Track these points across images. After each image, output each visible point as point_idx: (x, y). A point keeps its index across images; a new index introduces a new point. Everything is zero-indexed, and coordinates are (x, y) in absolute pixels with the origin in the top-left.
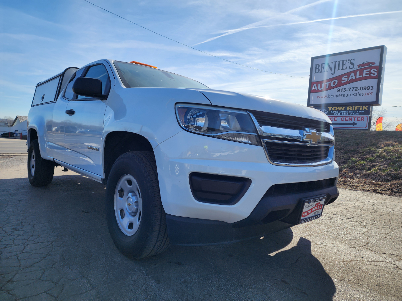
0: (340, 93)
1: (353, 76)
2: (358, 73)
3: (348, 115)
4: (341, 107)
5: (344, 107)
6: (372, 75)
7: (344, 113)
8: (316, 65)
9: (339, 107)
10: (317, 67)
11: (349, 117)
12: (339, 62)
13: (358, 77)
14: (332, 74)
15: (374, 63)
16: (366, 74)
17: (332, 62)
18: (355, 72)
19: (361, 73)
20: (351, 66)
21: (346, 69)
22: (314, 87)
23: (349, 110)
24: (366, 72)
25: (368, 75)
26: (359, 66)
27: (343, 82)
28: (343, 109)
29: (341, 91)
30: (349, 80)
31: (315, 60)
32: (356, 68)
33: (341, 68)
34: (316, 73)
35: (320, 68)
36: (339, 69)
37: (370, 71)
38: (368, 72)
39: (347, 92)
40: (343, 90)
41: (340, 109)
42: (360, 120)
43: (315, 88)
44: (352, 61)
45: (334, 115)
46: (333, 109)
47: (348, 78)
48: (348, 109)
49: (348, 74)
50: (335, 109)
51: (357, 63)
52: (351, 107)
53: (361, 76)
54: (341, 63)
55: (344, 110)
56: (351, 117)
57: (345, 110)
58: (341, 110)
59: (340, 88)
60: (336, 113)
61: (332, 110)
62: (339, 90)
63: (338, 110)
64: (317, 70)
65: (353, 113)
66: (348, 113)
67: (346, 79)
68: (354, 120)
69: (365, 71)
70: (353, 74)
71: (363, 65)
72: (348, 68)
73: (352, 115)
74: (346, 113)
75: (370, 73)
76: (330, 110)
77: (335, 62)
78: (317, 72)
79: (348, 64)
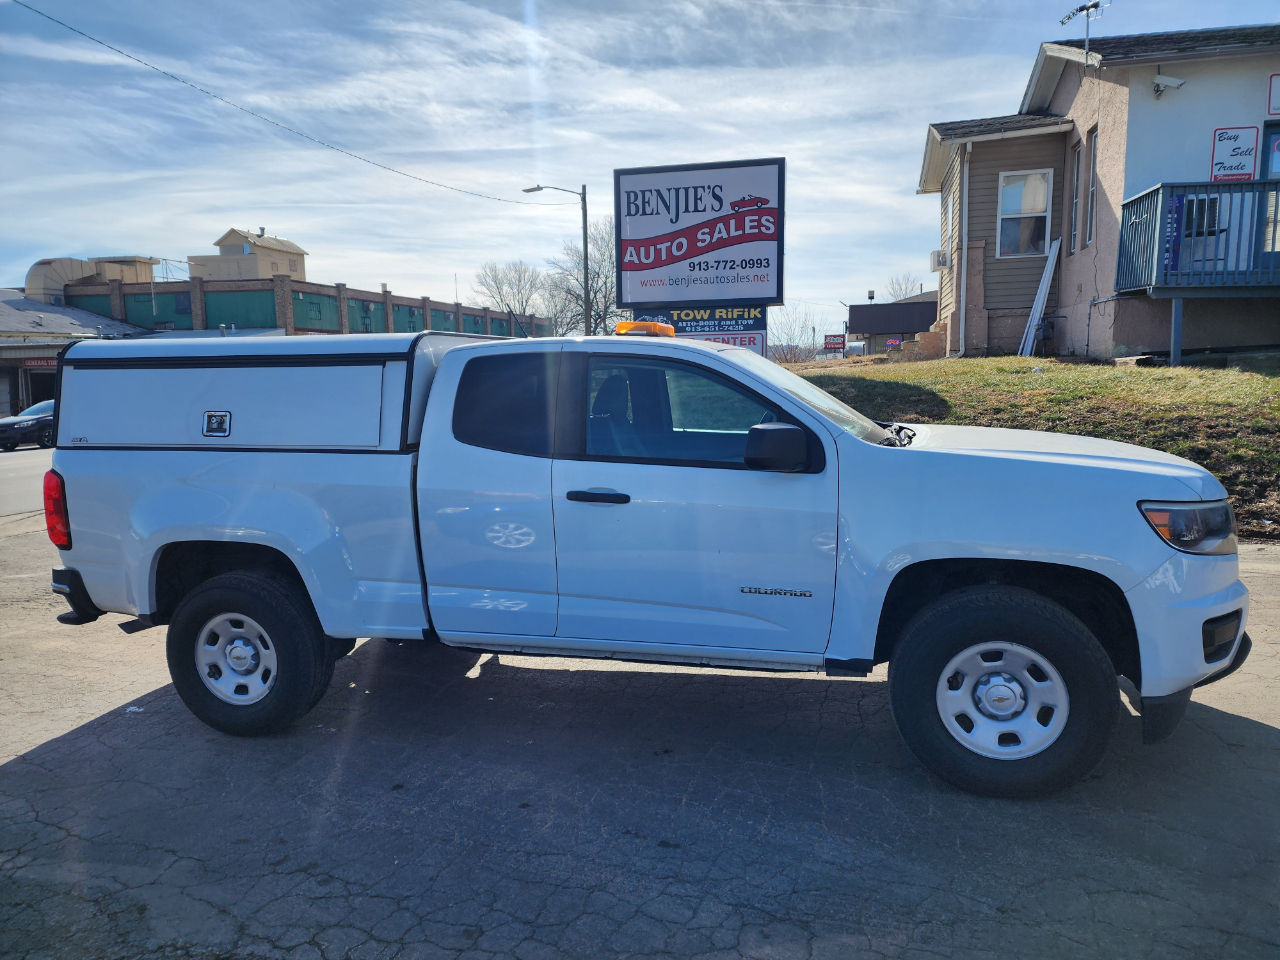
0: (697, 273)
1: (721, 232)
2: (732, 223)
3: (720, 330)
4: (702, 312)
5: (708, 311)
6: (763, 229)
7: (709, 326)
8: (628, 193)
9: (696, 312)
10: (632, 200)
12: (687, 189)
13: (733, 233)
14: (671, 221)
15: (767, 202)
16: (751, 227)
17: (669, 190)
18: (725, 220)
19: (740, 226)
20: (717, 205)
21: (704, 210)
22: (628, 254)
23: (721, 317)
24: (751, 221)
25: (756, 231)
26: (733, 205)
27: (700, 244)
28: (706, 317)
29: (697, 267)
30: (714, 240)
31: (622, 178)
32: (727, 210)
33: (691, 207)
34: (629, 214)
35: (639, 202)
36: (687, 210)
37: (759, 221)
38: (756, 224)
39: (712, 273)
40: (703, 266)
41: (699, 317)
42: (747, 342)
43: (632, 259)
44: (717, 190)
45: (686, 331)
46: (683, 316)
47: (711, 234)
48: (717, 317)
49: (711, 225)
50: (687, 315)
51: (730, 197)
52: (724, 311)
53: (740, 232)
54: (691, 192)
55: (708, 320)
56: (726, 337)
57: (712, 317)
58: (702, 319)
59: (695, 260)
60: (691, 326)
61: (680, 319)
62: (692, 267)
63: (695, 319)
64: (633, 207)
65: (729, 326)
66: (719, 326)
67: (708, 238)
69: (747, 219)
70: (721, 226)
71: (742, 203)
72: (709, 208)
73: (728, 330)
74: (715, 326)
75: (760, 225)
76: (675, 318)
77: (677, 190)
78: (633, 211)
79: (707, 199)
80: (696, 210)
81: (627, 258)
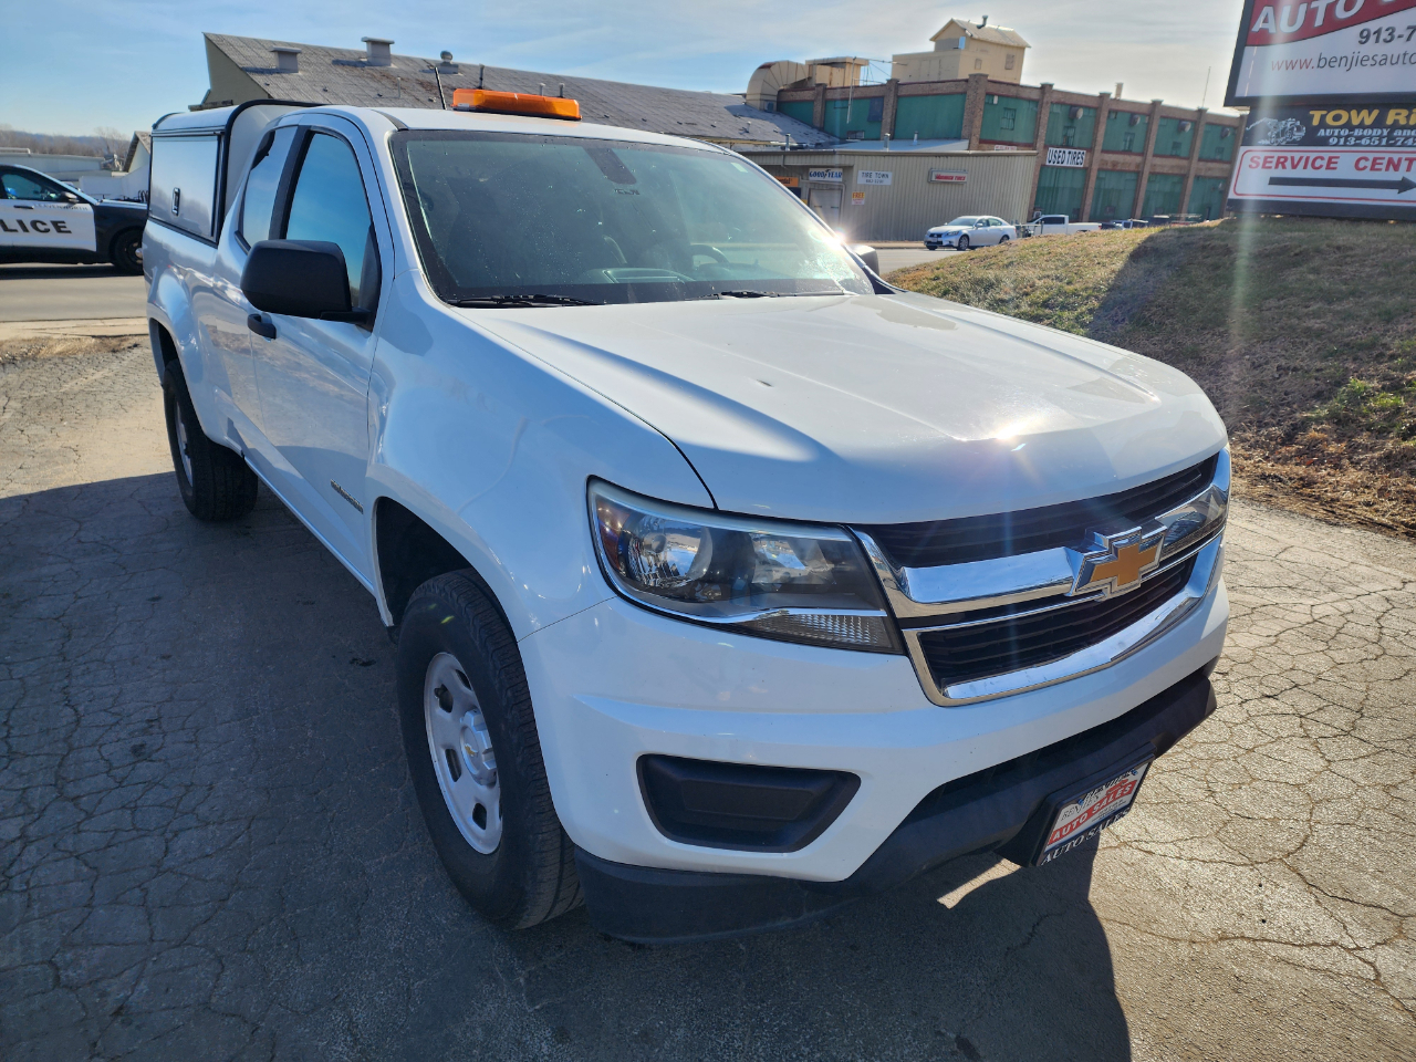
0: (1371, 48)
3: (1388, 145)
4: (1364, 113)
5: (1375, 113)
7: (1371, 137)
9: (1354, 113)
11: (1387, 156)
22: (1262, 18)
23: (1396, 126)
27: (1385, 1)
28: (1368, 122)
29: (1373, 38)
39: (1397, 47)
40: (1384, 35)
41: (1355, 122)
43: (1266, 26)
45: (1327, 144)
46: (1329, 120)
48: (1389, 121)
50: (1337, 118)
52: (1405, 112)
55: (1372, 127)
56: (1396, 157)
57: (1379, 123)
58: (1362, 126)
59: (1373, 25)
60: (1339, 137)
61: (1323, 124)
62: (1364, 38)
63: (1349, 126)
65: (1407, 138)
66: (1390, 137)
68: (1409, 169)
73: (1403, 145)
74: (1381, 137)
76: (1316, 122)
81: (1258, 25)
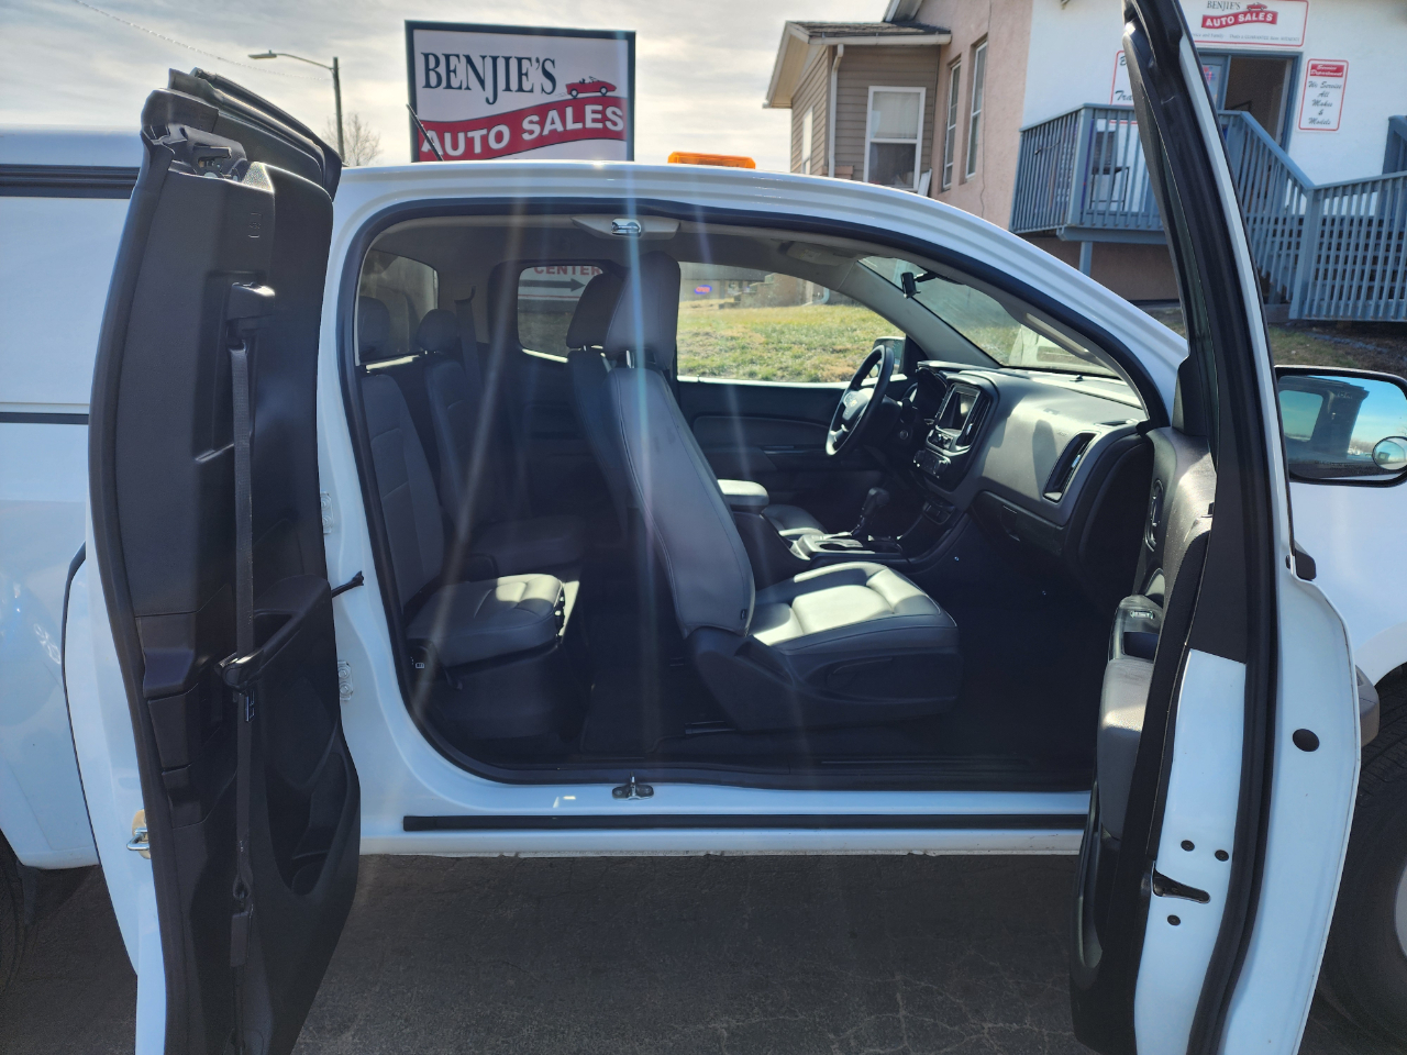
1: (554, 122)
2: (569, 111)
6: (609, 124)
8: (427, 56)
10: (432, 65)
12: (507, 59)
13: (571, 126)
14: (487, 101)
15: (611, 88)
16: (594, 120)
17: (484, 57)
18: (560, 107)
19: (579, 117)
20: (548, 85)
21: (531, 91)
22: (428, 140)
24: (594, 112)
25: (600, 125)
26: (571, 88)
27: (526, 137)
30: (546, 132)
31: (417, 34)
32: (561, 94)
33: (514, 85)
34: (428, 85)
35: (442, 69)
36: (508, 88)
37: (603, 112)
38: (599, 116)
44: (548, 66)
47: (542, 123)
49: (542, 111)
51: (566, 75)
53: (579, 126)
54: (514, 64)
64: (433, 76)
67: (537, 128)
68: (574, 273)
69: (589, 109)
70: (553, 114)
71: (581, 86)
72: (537, 89)
75: (605, 119)
77: (495, 59)
78: (433, 80)
79: (535, 77)
80: (520, 89)
81: (426, 147)
